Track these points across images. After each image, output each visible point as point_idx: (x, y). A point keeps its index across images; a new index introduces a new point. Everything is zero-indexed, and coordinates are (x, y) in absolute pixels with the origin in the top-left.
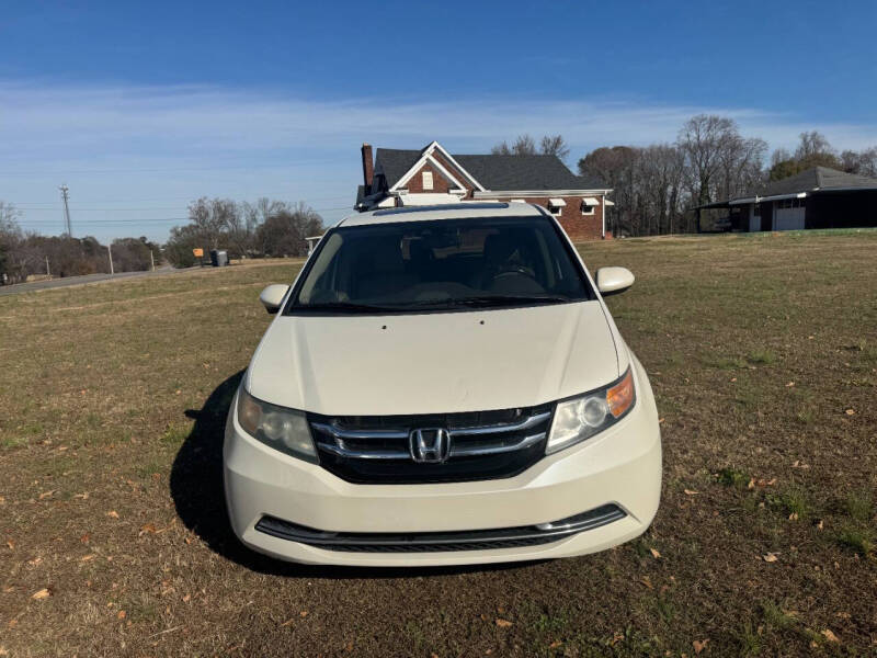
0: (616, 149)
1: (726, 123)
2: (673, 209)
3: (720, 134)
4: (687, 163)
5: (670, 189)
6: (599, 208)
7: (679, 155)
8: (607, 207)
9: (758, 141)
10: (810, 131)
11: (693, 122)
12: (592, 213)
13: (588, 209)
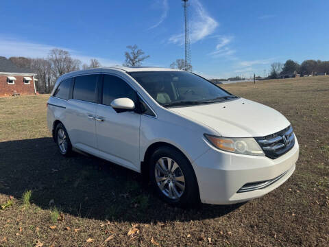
0: (20, 58)
1: (66, 53)
2: (49, 83)
3: (64, 57)
4: (53, 66)
5: (47, 76)
6: (32, 81)
7: (48, 63)
8: (35, 81)
9: (78, 61)
10: (94, 59)
11: (53, 51)
12: (29, 83)
13: (27, 81)
